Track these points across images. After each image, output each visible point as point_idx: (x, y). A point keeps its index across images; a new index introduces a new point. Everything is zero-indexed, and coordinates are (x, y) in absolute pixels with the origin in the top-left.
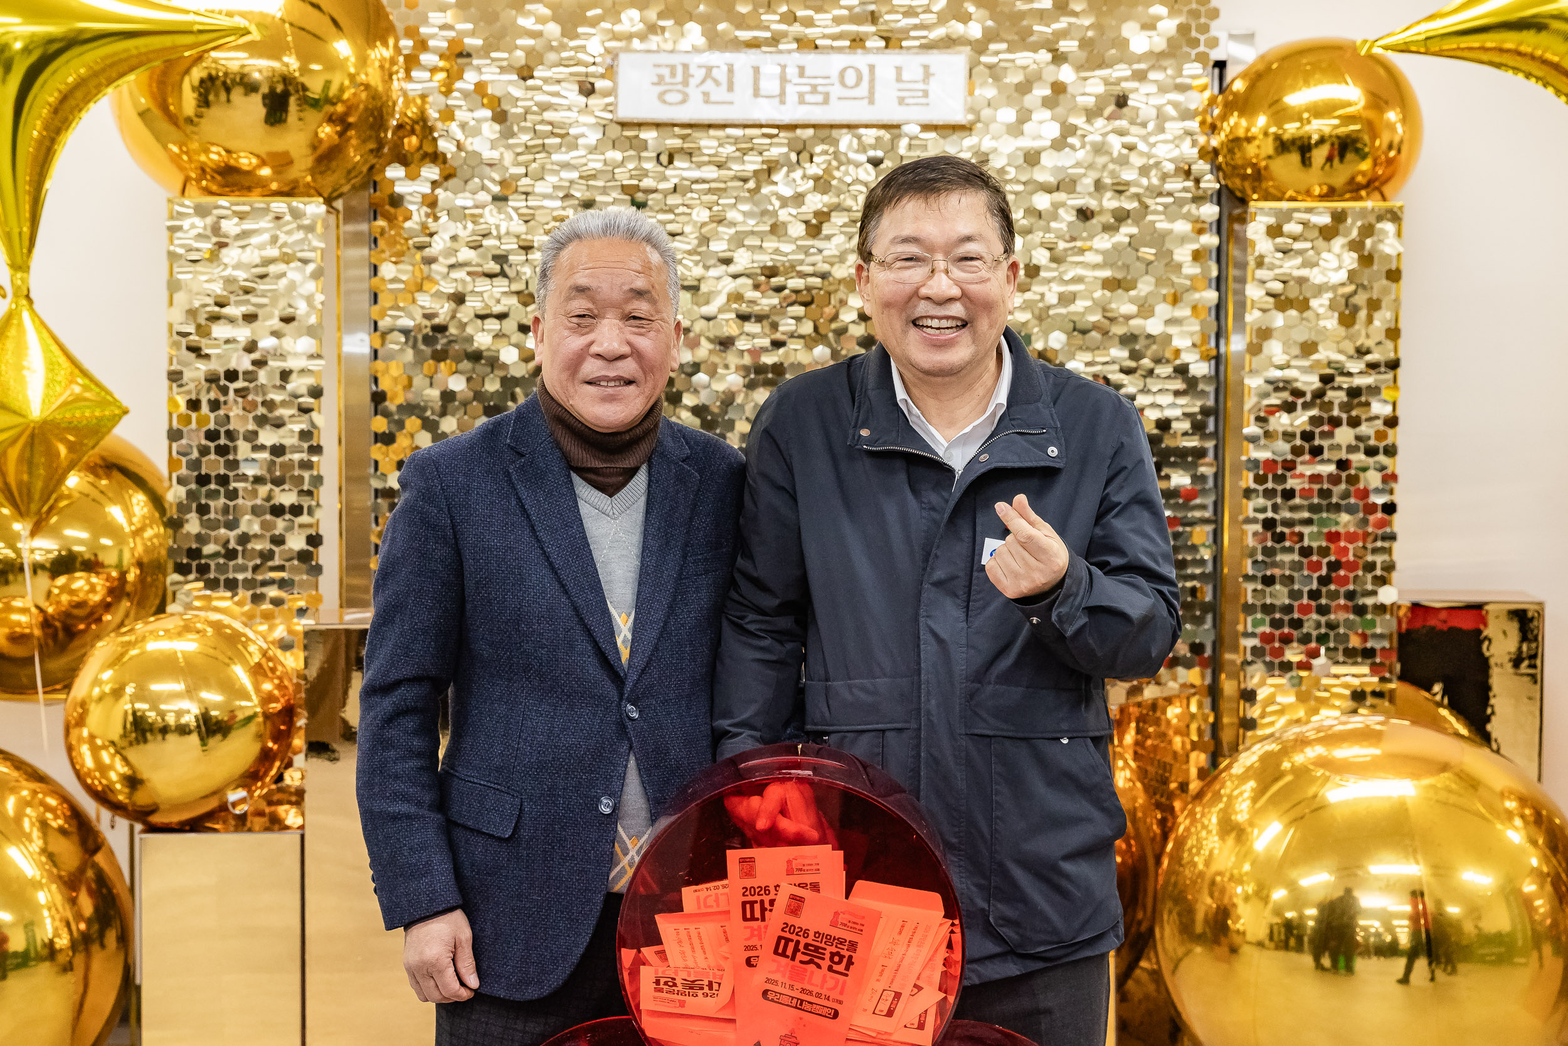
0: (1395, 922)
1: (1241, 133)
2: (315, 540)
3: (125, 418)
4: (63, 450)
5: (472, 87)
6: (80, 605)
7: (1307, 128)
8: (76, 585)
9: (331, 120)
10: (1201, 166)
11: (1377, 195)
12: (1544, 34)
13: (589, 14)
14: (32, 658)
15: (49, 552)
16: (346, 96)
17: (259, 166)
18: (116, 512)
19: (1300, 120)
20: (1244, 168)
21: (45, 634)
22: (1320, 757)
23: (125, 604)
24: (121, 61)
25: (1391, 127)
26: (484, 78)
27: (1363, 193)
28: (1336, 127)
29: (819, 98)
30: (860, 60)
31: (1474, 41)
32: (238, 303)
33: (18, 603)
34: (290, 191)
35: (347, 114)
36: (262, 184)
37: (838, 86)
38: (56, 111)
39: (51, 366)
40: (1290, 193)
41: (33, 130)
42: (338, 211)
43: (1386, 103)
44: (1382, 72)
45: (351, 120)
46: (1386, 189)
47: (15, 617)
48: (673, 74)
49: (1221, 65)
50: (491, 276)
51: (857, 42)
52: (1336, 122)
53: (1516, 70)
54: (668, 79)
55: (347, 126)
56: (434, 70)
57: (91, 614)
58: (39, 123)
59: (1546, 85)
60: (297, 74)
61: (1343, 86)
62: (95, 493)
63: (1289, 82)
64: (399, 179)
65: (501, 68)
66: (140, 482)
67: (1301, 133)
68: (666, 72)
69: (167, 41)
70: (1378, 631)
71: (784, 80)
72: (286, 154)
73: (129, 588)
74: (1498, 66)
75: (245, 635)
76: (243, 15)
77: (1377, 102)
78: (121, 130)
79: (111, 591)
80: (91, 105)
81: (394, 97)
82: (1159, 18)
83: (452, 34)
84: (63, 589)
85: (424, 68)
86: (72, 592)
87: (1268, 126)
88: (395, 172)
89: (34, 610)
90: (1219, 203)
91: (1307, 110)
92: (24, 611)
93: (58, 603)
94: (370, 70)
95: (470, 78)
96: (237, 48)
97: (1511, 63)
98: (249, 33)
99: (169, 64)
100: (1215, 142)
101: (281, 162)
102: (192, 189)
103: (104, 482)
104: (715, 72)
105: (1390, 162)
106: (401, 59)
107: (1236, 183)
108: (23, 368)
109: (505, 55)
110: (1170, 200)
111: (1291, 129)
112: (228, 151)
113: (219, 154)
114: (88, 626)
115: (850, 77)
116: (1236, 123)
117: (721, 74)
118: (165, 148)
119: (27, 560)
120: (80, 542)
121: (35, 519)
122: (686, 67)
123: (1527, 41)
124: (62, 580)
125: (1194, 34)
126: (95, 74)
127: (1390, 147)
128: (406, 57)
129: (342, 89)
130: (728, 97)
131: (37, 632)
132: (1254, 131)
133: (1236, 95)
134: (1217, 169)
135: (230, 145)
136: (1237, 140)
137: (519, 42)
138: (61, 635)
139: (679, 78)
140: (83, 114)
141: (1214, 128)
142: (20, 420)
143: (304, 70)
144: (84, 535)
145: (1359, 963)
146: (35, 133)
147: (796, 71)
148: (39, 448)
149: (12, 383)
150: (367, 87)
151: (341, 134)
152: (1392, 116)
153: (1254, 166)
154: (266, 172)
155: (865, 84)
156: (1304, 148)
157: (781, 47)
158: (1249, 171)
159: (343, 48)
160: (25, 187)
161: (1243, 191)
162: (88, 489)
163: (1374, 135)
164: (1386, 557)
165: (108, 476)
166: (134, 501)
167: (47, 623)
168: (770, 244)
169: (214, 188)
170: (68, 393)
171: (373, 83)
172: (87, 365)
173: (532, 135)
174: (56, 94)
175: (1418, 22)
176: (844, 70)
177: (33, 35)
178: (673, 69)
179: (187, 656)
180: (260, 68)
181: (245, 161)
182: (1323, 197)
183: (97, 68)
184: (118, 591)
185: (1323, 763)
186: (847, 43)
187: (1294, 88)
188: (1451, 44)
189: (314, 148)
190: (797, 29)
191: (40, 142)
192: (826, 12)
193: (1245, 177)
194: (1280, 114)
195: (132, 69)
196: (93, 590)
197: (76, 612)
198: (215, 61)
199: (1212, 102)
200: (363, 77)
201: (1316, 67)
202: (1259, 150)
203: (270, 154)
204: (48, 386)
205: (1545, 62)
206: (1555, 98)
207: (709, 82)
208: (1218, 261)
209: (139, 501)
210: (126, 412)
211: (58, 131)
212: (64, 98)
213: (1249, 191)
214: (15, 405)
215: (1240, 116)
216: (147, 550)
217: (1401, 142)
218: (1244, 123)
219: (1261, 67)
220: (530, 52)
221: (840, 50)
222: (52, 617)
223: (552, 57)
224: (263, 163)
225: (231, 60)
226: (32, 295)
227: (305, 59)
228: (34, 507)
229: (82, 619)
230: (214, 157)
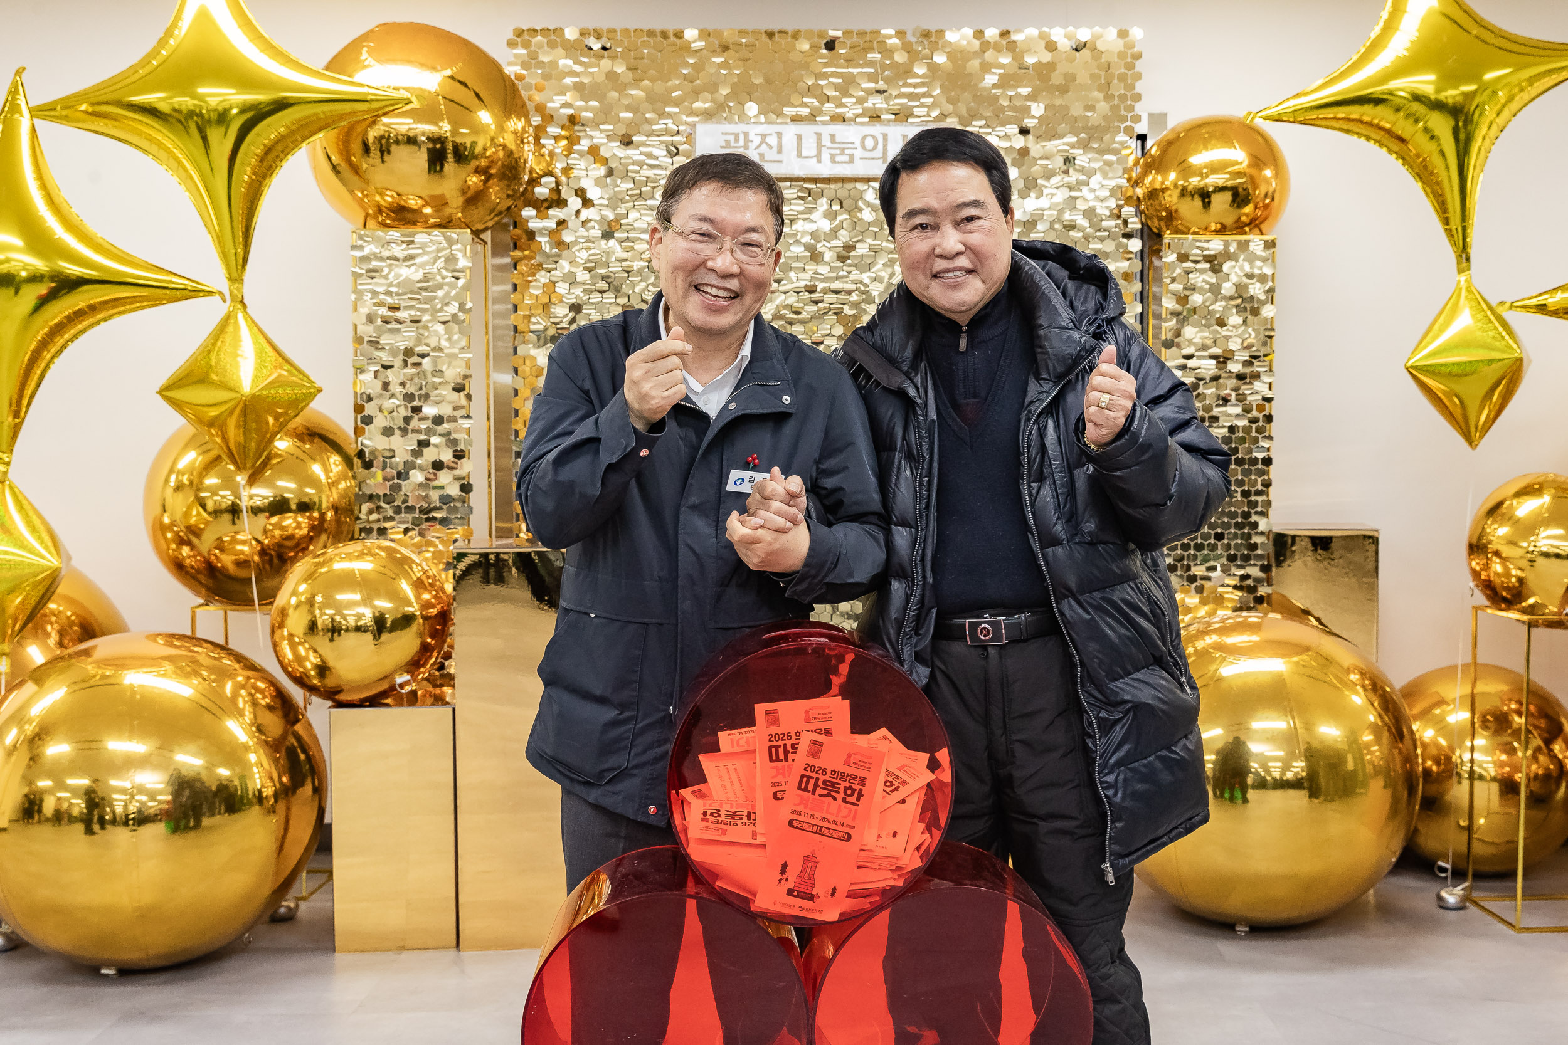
0: (1270, 764)
1: (1158, 186)
2: (466, 488)
3: (319, 395)
4: (271, 420)
5: (586, 148)
6: (288, 538)
7: (1207, 181)
8: (286, 523)
9: (477, 171)
10: (1128, 211)
11: (1257, 230)
12: (1380, 107)
13: (674, 94)
14: (250, 579)
15: (267, 498)
16: (488, 154)
17: (424, 206)
18: (316, 469)
19: (1201, 174)
20: (1160, 211)
21: (263, 561)
22: (1216, 643)
23: (324, 537)
24: (311, 122)
25: (1267, 181)
26: (595, 141)
27: (1247, 229)
28: (1227, 180)
29: (846, 158)
30: (877, 130)
31: (1329, 113)
32: (406, 308)
33: (240, 537)
34: (446, 224)
35: (489, 167)
36: (427, 217)
37: (860, 148)
38: (262, 160)
39: (260, 354)
40: (1194, 229)
41: (245, 173)
42: (485, 243)
43: (1265, 164)
44: (1260, 139)
45: (493, 171)
46: (1263, 226)
47: (239, 547)
48: (737, 140)
49: (1142, 138)
50: (602, 292)
51: (875, 117)
52: (1227, 176)
53: (1360, 135)
54: (732, 144)
55: (489, 177)
56: (557, 138)
57: (298, 544)
58: (249, 169)
59: (1381, 145)
60: (448, 134)
61: (1233, 150)
62: (299, 453)
63: (1193, 146)
64: (531, 218)
65: (608, 136)
66: (336, 447)
67: (1202, 185)
68: (732, 138)
69: (348, 107)
70: (1259, 552)
71: (820, 146)
72: (442, 196)
73: (326, 525)
74: (1347, 131)
75: (411, 559)
76: (406, 89)
77: (1257, 162)
78: (316, 178)
79: (312, 528)
80: (289, 156)
81: (525, 156)
82: (1099, 101)
83: (570, 111)
84: (275, 526)
85: (549, 137)
86: (283, 528)
87: (1178, 179)
88: (528, 212)
89: (254, 542)
90: (1142, 238)
91: (1206, 167)
92: (244, 542)
93: (273, 536)
94: (506, 135)
95: (585, 144)
96: (403, 115)
97: (1356, 130)
98: (411, 102)
99: (352, 127)
100: (1140, 192)
101: (439, 203)
102: (371, 223)
103: (308, 446)
104: (768, 140)
105: (1266, 207)
106: (531, 130)
107: (1154, 224)
108: (237, 355)
109: (611, 127)
110: (1107, 233)
111: (1194, 182)
112: (399, 195)
113: (392, 196)
114: (297, 554)
115: (869, 143)
116: (1154, 179)
117: (773, 140)
118: (352, 192)
119: (244, 504)
120: (289, 490)
121: (250, 472)
122: (746, 134)
123: (1367, 112)
124: (275, 519)
125: (1123, 112)
126: (292, 133)
127: (1266, 196)
128: (537, 128)
129: (485, 149)
130: (778, 157)
131: (256, 558)
132: (1167, 183)
133: (1152, 157)
134: (1139, 213)
135: (401, 190)
136: (1155, 190)
137: (622, 115)
138: (276, 561)
139: (741, 143)
140: (284, 163)
141: (1136, 183)
142: (234, 395)
143: (455, 132)
144: (292, 485)
145: (1251, 794)
146: (246, 177)
147: (829, 138)
148: (251, 417)
149: (228, 366)
150: (504, 147)
151: (486, 182)
152: (1268, 173)
153: (1166, 209)
154: (428, 210)
155: (880, 146)
156: (1205, 196)
157: (818, 119)
158: (1164, 214)
159: (485, 117)
160: (239, 219)
161: (1160, 229)
162: (293, 450)
163: (1255, 187)
164: (1264, 498)
165: (312, 442)
166: (332, 460)
167: (263, 552)
168: (811, 267)
169: (388, 222)
170: (275, 375)
171: (508, 145)
172: (289, 354)
173: (631, 185)
174: (262, 147)
175: (1288, 99)
176: (864, 138)
177: (245, 101)
178: (737, 136)
179: (363, 574)
180: (423, 129)
181: (413, 203)
182: (1217, 232)
183: (293, 127)
184: (318, 529)
185: (1220, 647)
186: (867, 119)
187: (1196, 151)
188: (1313, 115)
189: (463, 192)
190: (829, 107)
191: (251, 184)
192: (852, 96)
193: (1160, 219)
194: (1186, 170)
195: (321, 129)
196: (299, 526)
197: (286, 543)
198: (384, 125)
199: (1136, 163)
200: (501, 140)
201: (1212, 135)
202: (1171, 199)
203: (431, 197)
204: (256, 369)
205: (1381, 128)
206: (1388, 155)
207: (764, 145)
208: (1142, 281)
209: (335, 459)
210: (319, 391)
211: (264, 177)
212: (268, 151)
213: (1164, 228)
214: (232, 384)
215: (1157, 173)
216: (341, 497)
217: (1274, 192)
218: (1159, 178)
219: (1171, 136)
220: (630, 124)
221: (862, 124)
222: (268, 546)
223: (646, 127)
224: (427, 204)
225: (401, 125)
226: (245, 301)
227: (456, 125)
228: (249, 465)
229: (291, 549)
230: (389, 199)
